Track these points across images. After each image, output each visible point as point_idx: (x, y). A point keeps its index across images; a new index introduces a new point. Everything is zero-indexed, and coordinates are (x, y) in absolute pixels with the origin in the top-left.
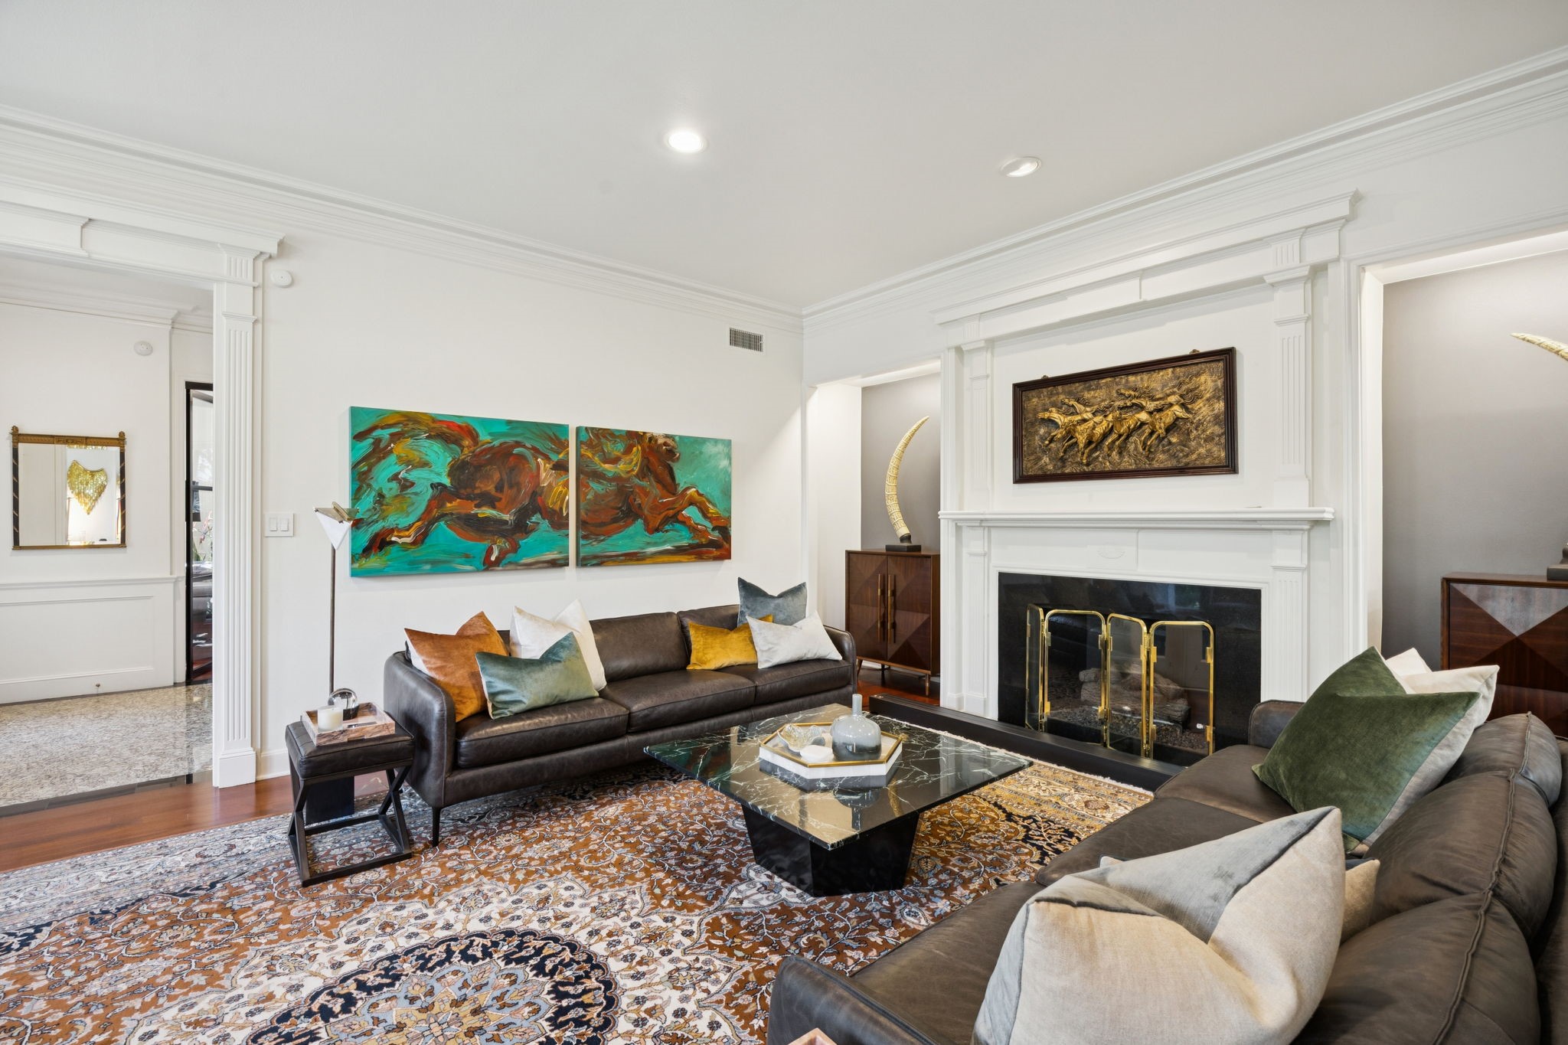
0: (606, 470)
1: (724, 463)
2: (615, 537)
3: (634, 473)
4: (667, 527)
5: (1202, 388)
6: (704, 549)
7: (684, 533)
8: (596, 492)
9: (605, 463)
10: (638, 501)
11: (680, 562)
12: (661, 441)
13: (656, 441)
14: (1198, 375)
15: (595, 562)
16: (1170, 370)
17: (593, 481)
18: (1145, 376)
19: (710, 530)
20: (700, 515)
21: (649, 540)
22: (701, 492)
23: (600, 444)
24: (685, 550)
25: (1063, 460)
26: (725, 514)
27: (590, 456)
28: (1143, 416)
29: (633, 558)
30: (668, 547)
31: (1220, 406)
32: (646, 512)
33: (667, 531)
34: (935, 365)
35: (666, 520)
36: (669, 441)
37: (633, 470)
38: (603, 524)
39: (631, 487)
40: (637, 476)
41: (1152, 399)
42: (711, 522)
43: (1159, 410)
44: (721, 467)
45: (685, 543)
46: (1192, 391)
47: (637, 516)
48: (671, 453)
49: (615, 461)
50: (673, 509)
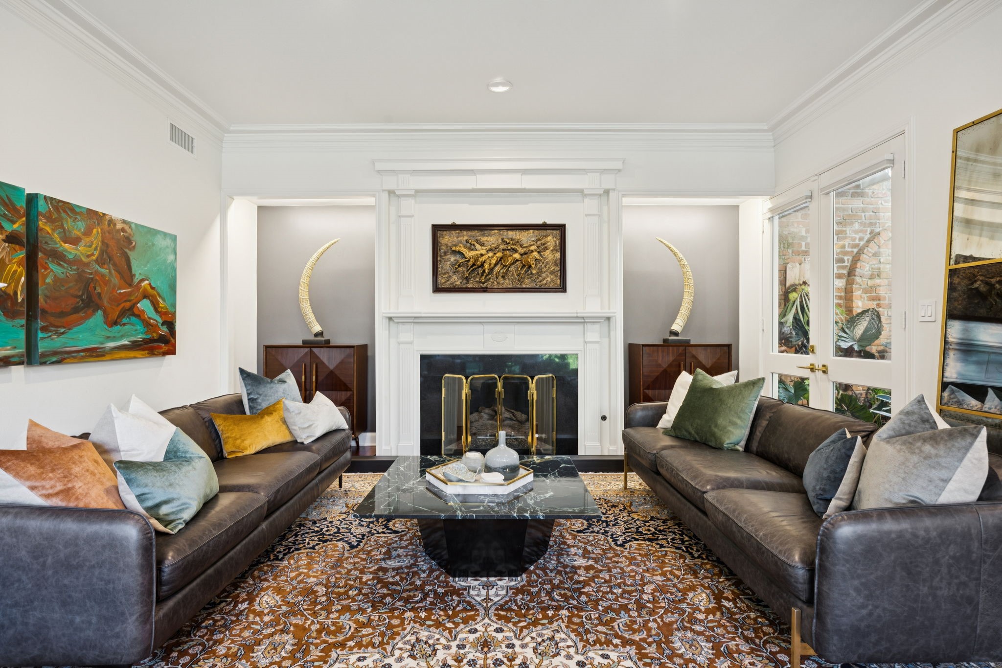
0: (66, 250)
1: (171, 257)
2: (75, 329)
3: (94, 258)
4: (125, 320)
5: (548, 244)
6: (155, 344)
7: (138, 327)
8: (55, 276)
9: (65, 242)
10: (98, 290)
11: (135, 358)
12: (119, 226)
13: (115, 225)
14: (546, 236)
15: (54, 359)
16: (532, 231)
17: (53, 261)
18: (517, 232)
19: (160, 325)
20: (152, 309)
21: (108, 334)
22: (153, 285)
23: (60, 219)
24: (140, 345)
25: (467, 279)
26: (171, 309)
27: (50, 231)
28: (517, 256)
29: (94, 354)
30: (125, 342)
31: (558, 255)
32: (106, 303)
33: (124, 325)
34: (370, 201)
35: (123, 313)
36: (127, 228)
37: (93, 254)
38: (63, 314)
39: (91, 274)
40: (96, 261)
41: (522, 246)
42: (161, 316)
43: (525, 253)
44: (169, 261)
45: (139, 337)
46: (543, 245)
47: (98, 307)
48: (128, 240)
49: (75, 241)
50: (129, 301)
